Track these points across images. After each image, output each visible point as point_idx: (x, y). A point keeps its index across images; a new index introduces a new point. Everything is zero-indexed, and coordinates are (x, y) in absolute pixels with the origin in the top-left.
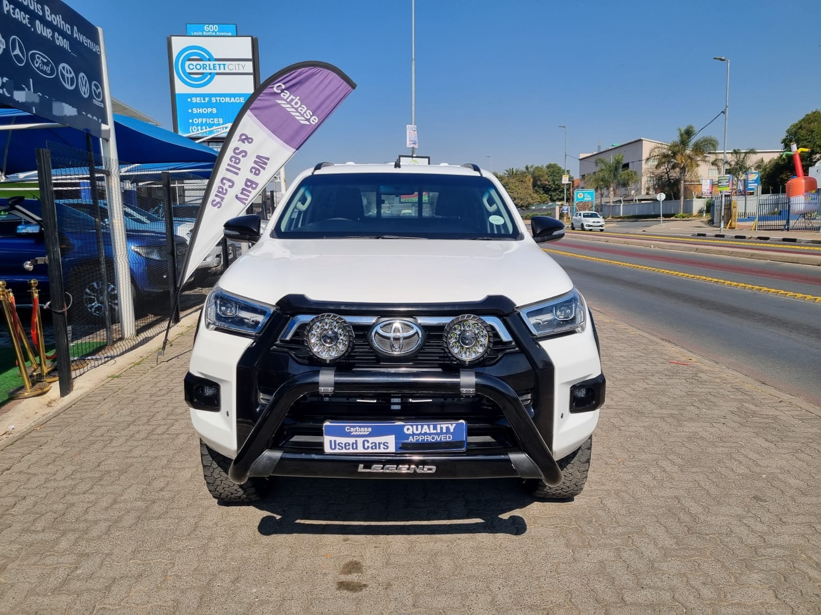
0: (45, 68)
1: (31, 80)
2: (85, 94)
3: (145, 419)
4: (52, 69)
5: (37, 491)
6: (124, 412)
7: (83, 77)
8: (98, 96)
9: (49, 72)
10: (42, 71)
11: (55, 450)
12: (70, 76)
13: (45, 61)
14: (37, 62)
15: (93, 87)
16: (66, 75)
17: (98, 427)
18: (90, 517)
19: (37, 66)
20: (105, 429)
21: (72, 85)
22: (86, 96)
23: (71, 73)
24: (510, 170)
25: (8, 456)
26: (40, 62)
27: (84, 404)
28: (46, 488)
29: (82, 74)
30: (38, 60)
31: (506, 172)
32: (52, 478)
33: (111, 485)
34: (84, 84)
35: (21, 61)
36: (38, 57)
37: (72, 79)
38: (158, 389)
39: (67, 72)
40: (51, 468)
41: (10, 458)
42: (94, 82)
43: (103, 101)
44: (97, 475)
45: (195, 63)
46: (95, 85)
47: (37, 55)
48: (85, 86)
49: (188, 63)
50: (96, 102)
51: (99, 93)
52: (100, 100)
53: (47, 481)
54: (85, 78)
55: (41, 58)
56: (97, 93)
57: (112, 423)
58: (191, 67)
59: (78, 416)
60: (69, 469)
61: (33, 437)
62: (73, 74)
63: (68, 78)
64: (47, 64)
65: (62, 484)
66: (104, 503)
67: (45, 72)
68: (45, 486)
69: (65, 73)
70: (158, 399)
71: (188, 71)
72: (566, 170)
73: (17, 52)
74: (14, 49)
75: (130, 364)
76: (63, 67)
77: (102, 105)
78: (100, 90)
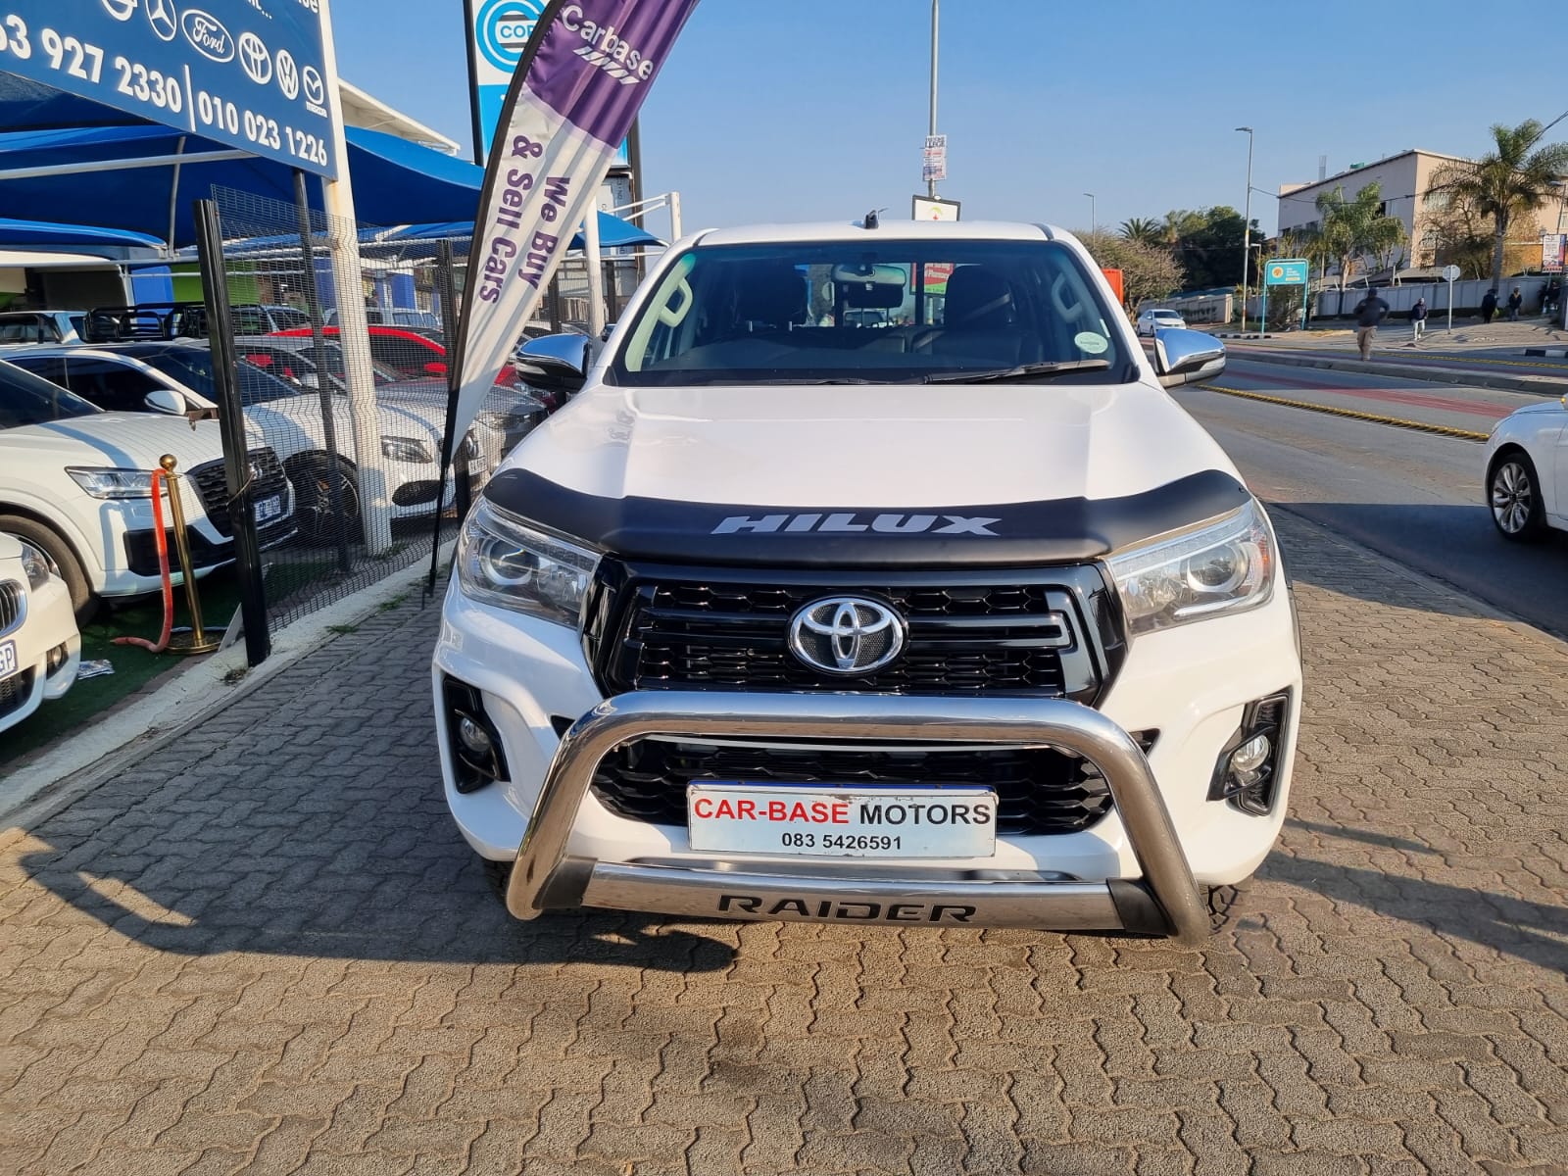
0: (213, 43)
1: (187, 67)
2: (289, 91)
3: (390, 714)
4: (226, 45)
5: (184, 848)
6: (354, 700)
7: (286, 58)
8: (316, 95)
9: (221, 50)
10: (207, 49)
11: (224, 770)
12: (260, 57)
13: (214, 29)
14: (198, 32)
15: (306, 77)
16: (253, 55)
17: (306, 727)
18: (270, 901)
19: (198, 39)
20: (318, 731)
21: (263, 74)
22: (292, 96)
23: (261, 51)
24: (1132, 222)
25: (145, 776)
26: (203, 31)
27: (286, 681)
28: (201, 841)
29: (282, 54)
30: (199, 28)
31: (1122, 226)
32: (214, 822)
33: (313, 842)
34: (288, 72)
35: (166, 30)
36: (199, 22)
37: (264, 63)
38: (419, 656)
39: (255, 51)
40: (214, 805)
41: (145, 781)
42: (308, 68)
43: (326, 105)
44: (293, 819)
45: (513, 24)
46: (309, 73)
47: (197, 19)
48: (290, 76)
49: (500, 25)
50: (313, 107)
51: (318, 88)
52: (320, 102)
53: (206, 826)
54: (290, 59)
55: (207, 24)
56: (314, 89)
57: (330, 721)
58: (506, 32)
59: (272, 704)
60: (244, 807)
61: (191, 743)
62: (265, 53)
63: (255, 60)
64: (216, 35)
65: (229, 835)
66: (297, 877)
67: (213, 52)
68: (199, 837)
69: (250, 51)
70: (416, 676)
71: (501, 40)
72: (1249, 220)
73: (160, 13)
74: (153, 7)
75: (375, 607)
76: (248, 41)
77: (323, 113)
78: (319, 83)
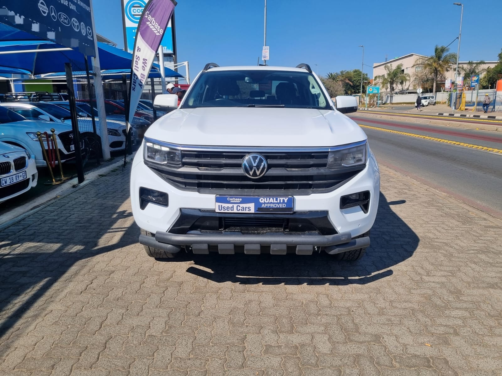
0: (66, 21)
1: (60, 28)
2: (84, 33)
4: (69, 22)
5: (78, 212)
6: (110, 188)
8: (90, 34)
9: (67, 23)
10: (64, 23)
11: (82, 200)
12: (77, 24)
13: (65, 17)
14: (62, 18)
15: (88, 29)
16: (75, 24)
17: (100, 193)
19: (62, 20)
20: (103, 194)
21: (78, 29)
22: (84, 35)
23: (77, 23)
26: (63, 18)
27: (91, 185)
28: (82, 211)
29: (82, 23)
32: (84, 209)
35: (55, 18)
36: (62, 16)
37: (78, 26)
39: (75, 23)
40: (82, 206)
42: (88, 27)
43: (92, 37)
46: (88, 28)
48: (84, 29)
49: (133, 9)
50: (89, 37)
51: (91, 32)
54: (84, 25)
56: (89, 32)
59: (89, 189)
60: (90, 206)
61: (71, 196)
64: (66, 19)
67: (65, 23)
69: (74, 23)
73: (53, 14)
74: (52, 12)
75: (109, 171)
76: (74, 20)
77: (92, 39)
78: (91, 31)
